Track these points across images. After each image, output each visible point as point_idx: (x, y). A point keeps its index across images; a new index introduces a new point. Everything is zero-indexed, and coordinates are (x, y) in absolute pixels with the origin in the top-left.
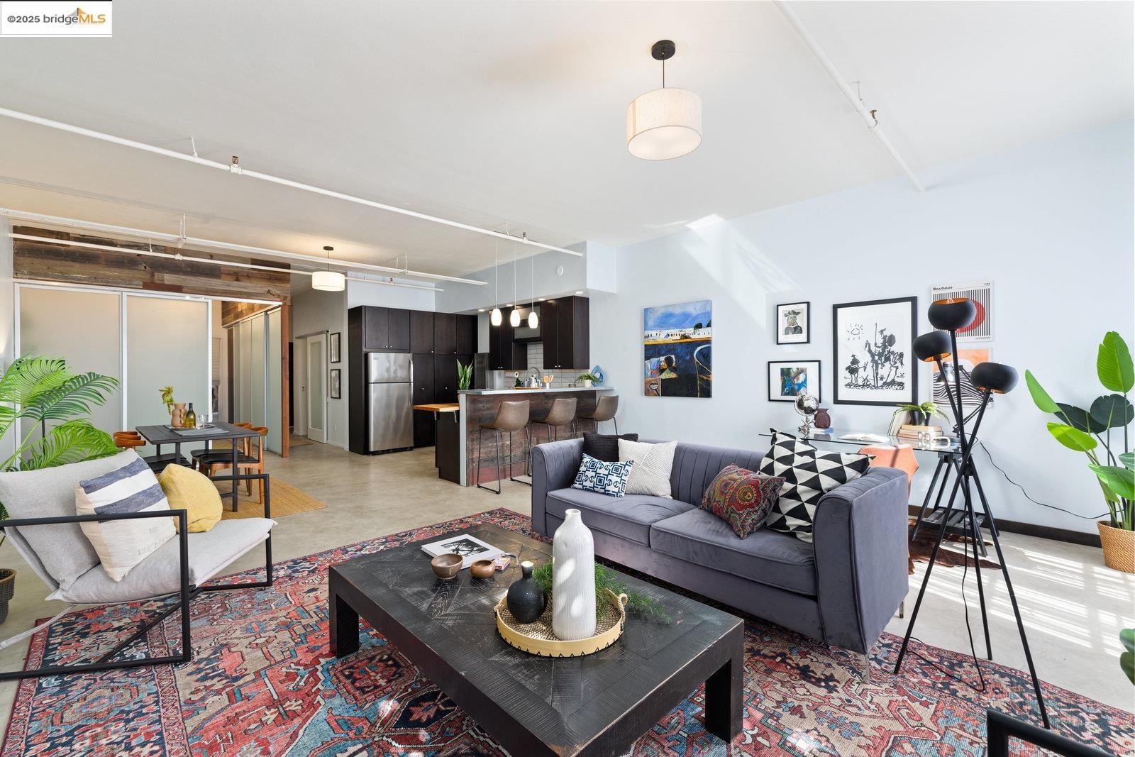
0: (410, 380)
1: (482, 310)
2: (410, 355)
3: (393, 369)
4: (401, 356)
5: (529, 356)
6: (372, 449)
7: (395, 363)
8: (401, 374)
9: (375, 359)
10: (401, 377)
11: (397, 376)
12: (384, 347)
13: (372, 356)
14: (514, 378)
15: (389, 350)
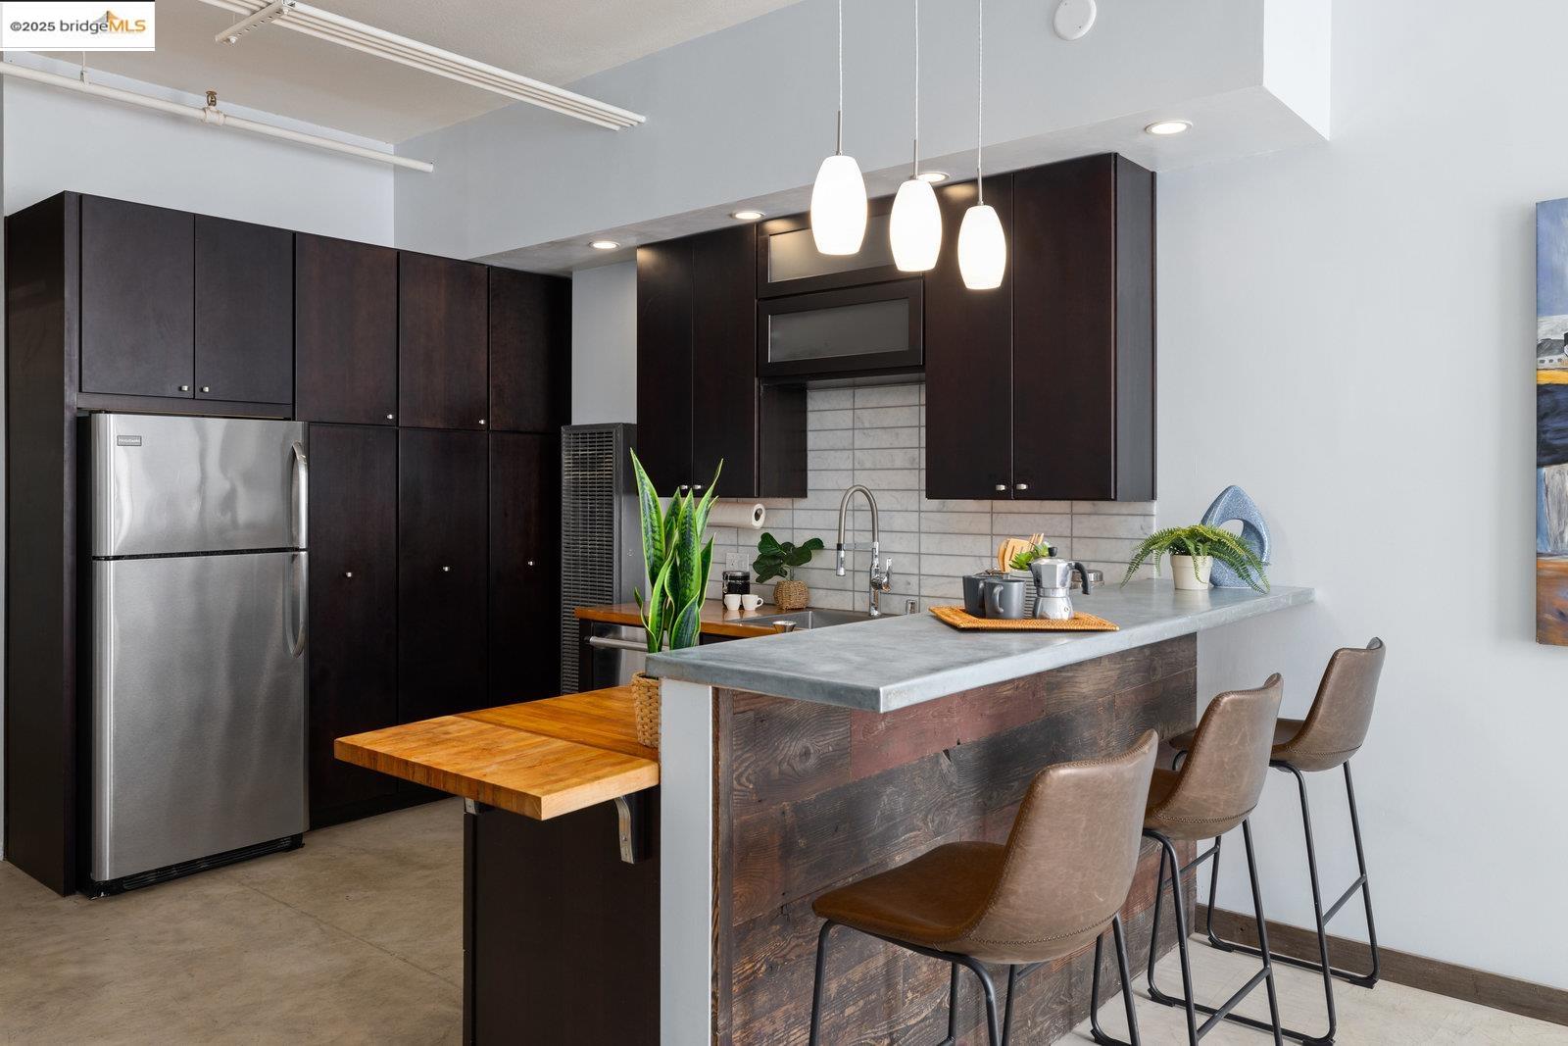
0: (294, 538)
1: (605, 245)
2: (294, 431)
3: (218, 485)
4: (252, 432)
5: (812, 440)
6: (107, 872)
7: (224, 466)
8: (253, 509)
9: (124, 441)
10: (251, 526)
11: (234, 523)
12: (172, 391)
13: (113, 428)
14: (751, 529)
15: (196, 406)
